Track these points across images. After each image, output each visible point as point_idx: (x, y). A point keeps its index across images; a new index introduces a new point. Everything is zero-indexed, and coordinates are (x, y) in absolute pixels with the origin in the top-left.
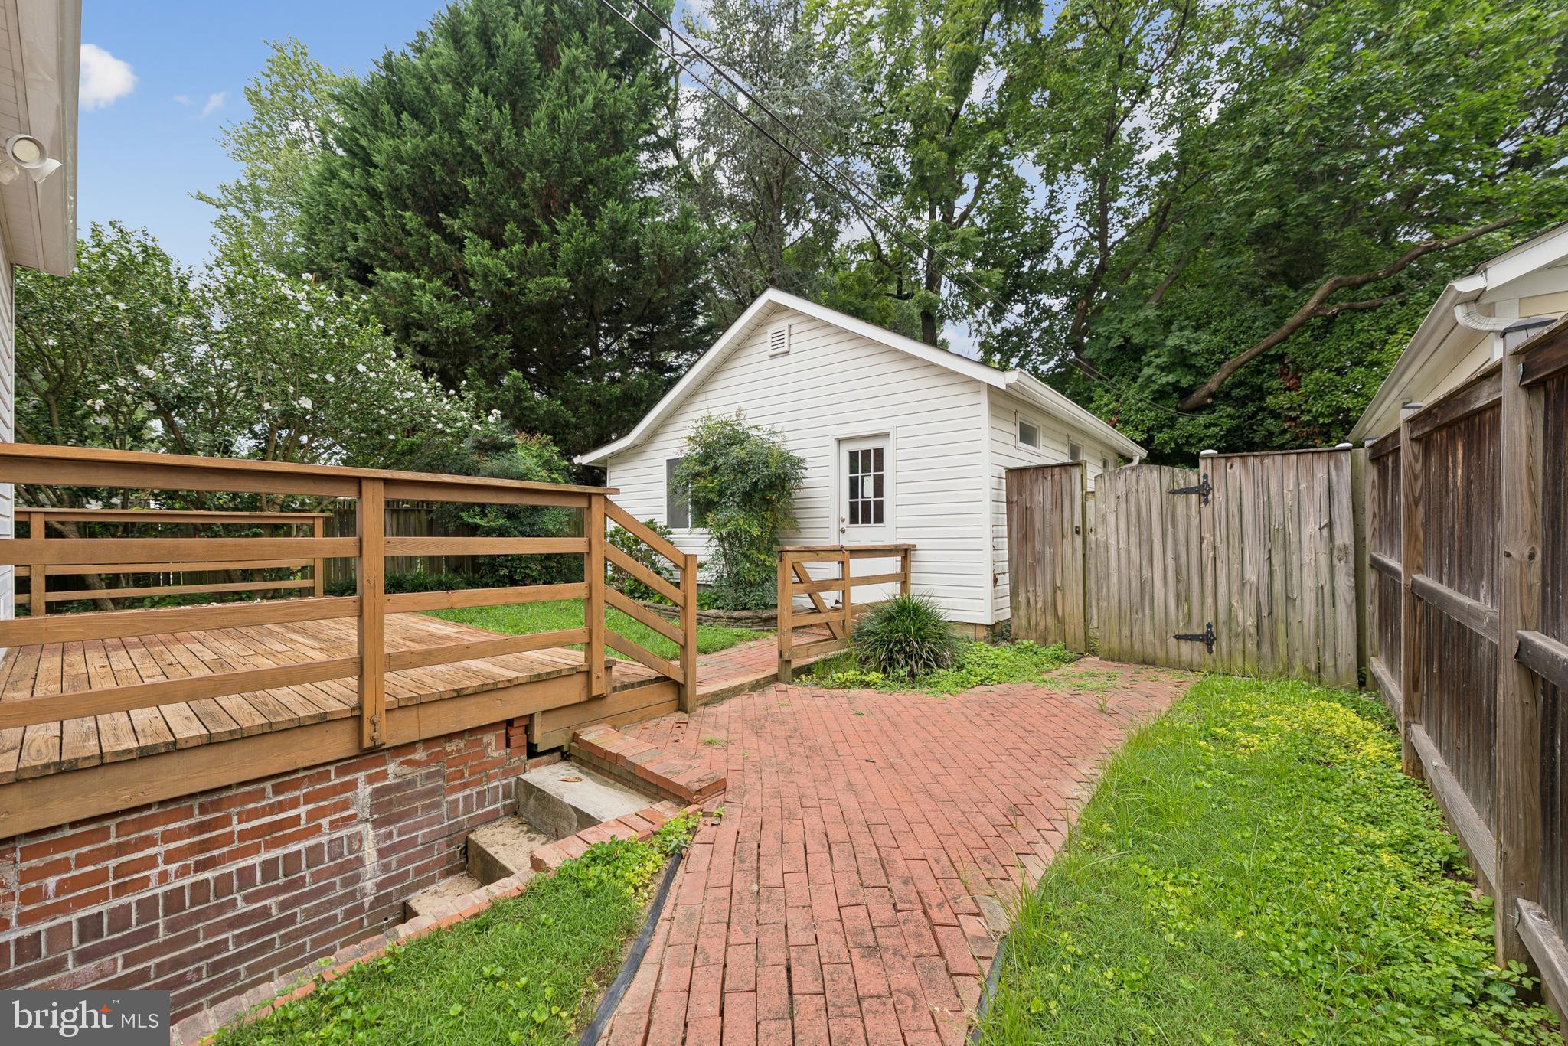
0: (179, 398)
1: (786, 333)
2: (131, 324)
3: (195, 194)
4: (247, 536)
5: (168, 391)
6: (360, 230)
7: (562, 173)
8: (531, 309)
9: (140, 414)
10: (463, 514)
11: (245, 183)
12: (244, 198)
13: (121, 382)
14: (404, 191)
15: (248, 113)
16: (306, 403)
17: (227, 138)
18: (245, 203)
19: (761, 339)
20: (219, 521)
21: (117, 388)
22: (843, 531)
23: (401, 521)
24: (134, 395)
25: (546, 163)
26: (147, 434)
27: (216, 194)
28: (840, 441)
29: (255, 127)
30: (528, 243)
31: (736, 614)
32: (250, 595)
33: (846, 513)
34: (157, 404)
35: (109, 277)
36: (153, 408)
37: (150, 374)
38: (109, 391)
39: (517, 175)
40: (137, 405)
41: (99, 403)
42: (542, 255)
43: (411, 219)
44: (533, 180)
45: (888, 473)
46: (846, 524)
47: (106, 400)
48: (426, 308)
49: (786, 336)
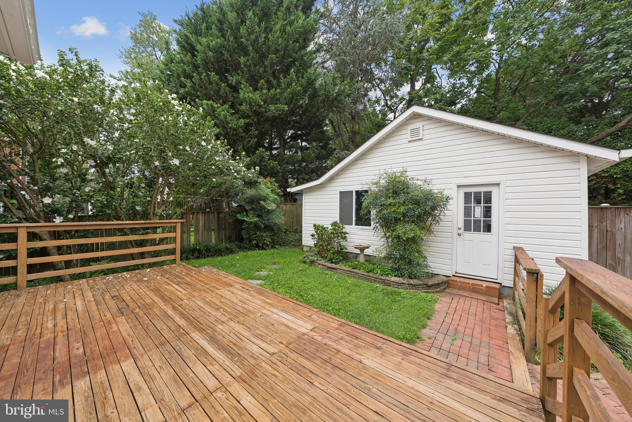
0: (109, 158)
1: (421, 129)
2: (81, 112)
3: (109, 74)
4: (143, 234)
5: (103, 154)
6: (188, 83)
7: (283, 57)
8: (267, 119)
9: (85, 166)
10: (238, 215)
11: (129, 70)
12: (129, 77)
13: (75, 148)
14: (210, 64)
15: (130, 44)
16: (176, 162)
17: (121, 54)
18: (129, 79)
19: (404, 132)
20: (128, 227)
21: (72, 151)
22: (459, 235)
23: (206, 217)
24: (82, 156)
25: (277, 51)
26: (89, 177)
27: (117, 75)
28: (459, 186)
29: (133, 49)
30: (269, 90)
31: (412, 281)
32: (143, 266)
33: (461, 225)
34: (96, 161)
35: (68, 83)
36: (93, 164)
37: (93, 143)
38: (67, 153)
39: (263, 57)
40: (84, 162)
41: (60, 160)
42: (275, 95)
43: (214, 77)
44: (272, 59)
45: (494, 205)
46: (461, 231)
47: (65, 160)
48: (222, 117)
49: (421, 131)
